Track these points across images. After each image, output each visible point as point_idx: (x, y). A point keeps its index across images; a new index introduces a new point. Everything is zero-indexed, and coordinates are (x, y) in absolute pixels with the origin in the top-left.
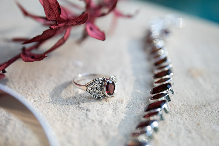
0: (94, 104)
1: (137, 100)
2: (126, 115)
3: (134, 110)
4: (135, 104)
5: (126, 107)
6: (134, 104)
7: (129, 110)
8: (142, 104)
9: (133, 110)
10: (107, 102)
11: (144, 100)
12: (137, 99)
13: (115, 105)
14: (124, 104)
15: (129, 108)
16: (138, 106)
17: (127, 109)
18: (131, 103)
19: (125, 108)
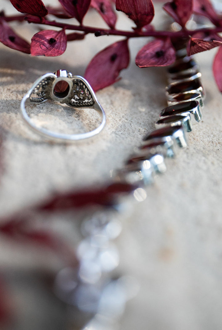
0: (55, 120)
1: (132, 124)
2: (109, 145)
3: (125, 139)
4: (128, 129)
5: (112, 132)
6: (126, 130)
7: (117, 137)
8: (139, 131)
9: (123, 138)
10: (79, 120)
11: (144, 125)
12: (131, 122)
13: (92, 126)
14: (109, 127)
15: (116, 134)
16: (132, 134)
17: (114, 135)
18: (121, 127)
19: (109, 133)
